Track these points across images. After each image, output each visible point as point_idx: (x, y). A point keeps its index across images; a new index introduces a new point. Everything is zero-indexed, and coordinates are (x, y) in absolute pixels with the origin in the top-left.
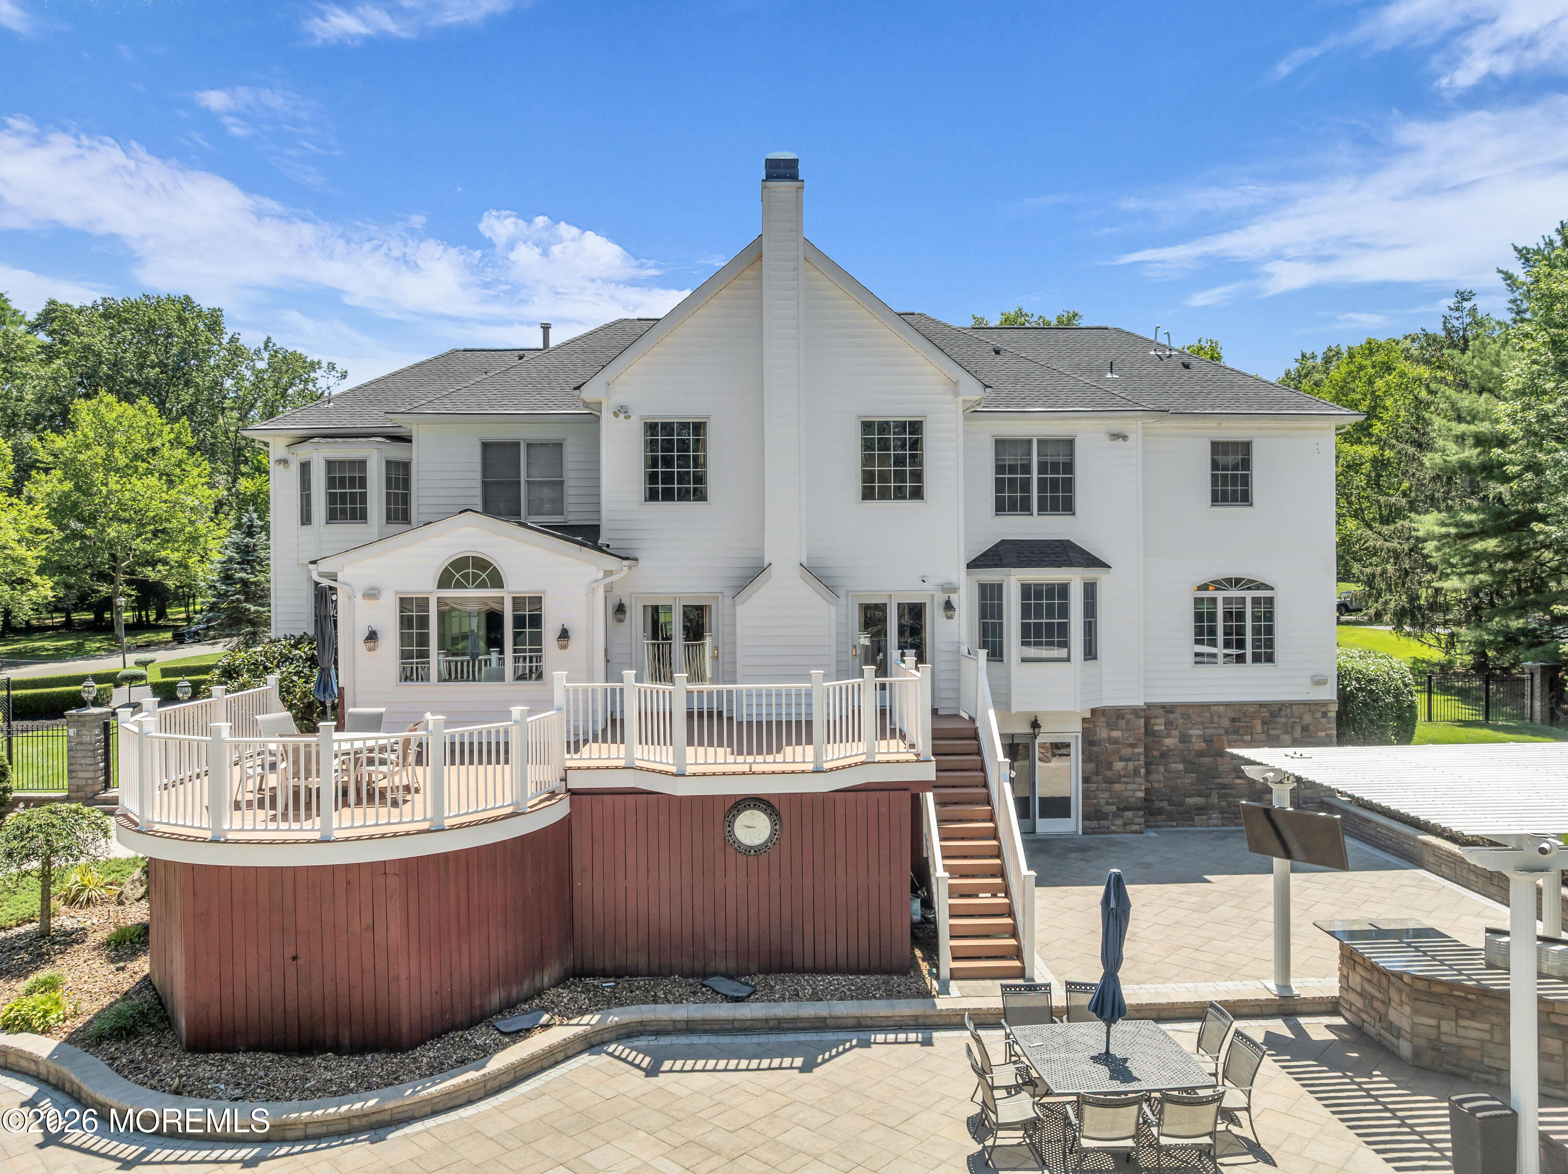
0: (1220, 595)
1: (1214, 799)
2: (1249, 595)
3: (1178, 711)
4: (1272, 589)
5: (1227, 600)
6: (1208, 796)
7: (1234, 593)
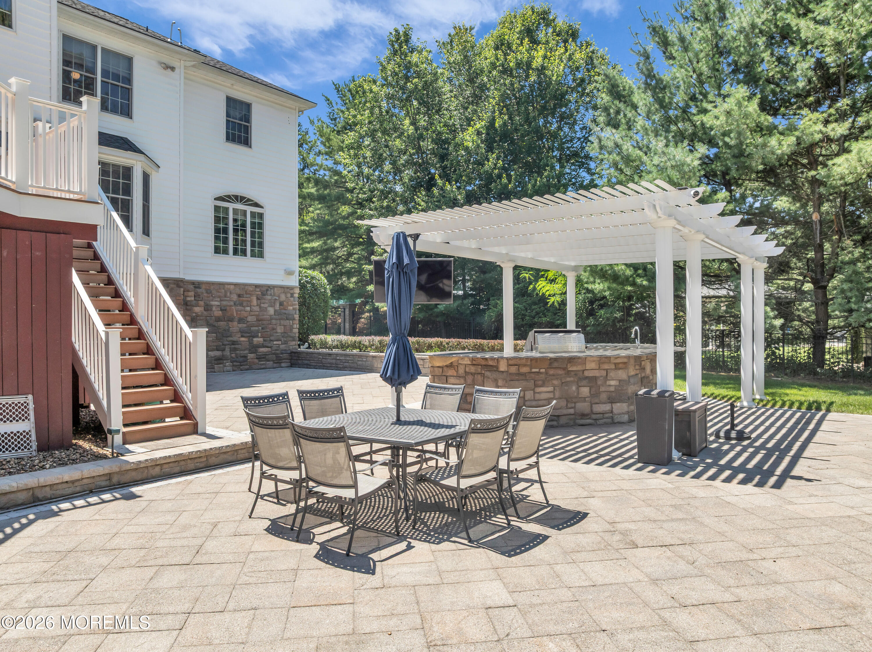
0: (231, 206)
1: (227, 353)
2: (249, 209)
3: (203, 287)
4: (262, 207)
5: (235, 211)
6: (223, 350)
7: (240, 206)
